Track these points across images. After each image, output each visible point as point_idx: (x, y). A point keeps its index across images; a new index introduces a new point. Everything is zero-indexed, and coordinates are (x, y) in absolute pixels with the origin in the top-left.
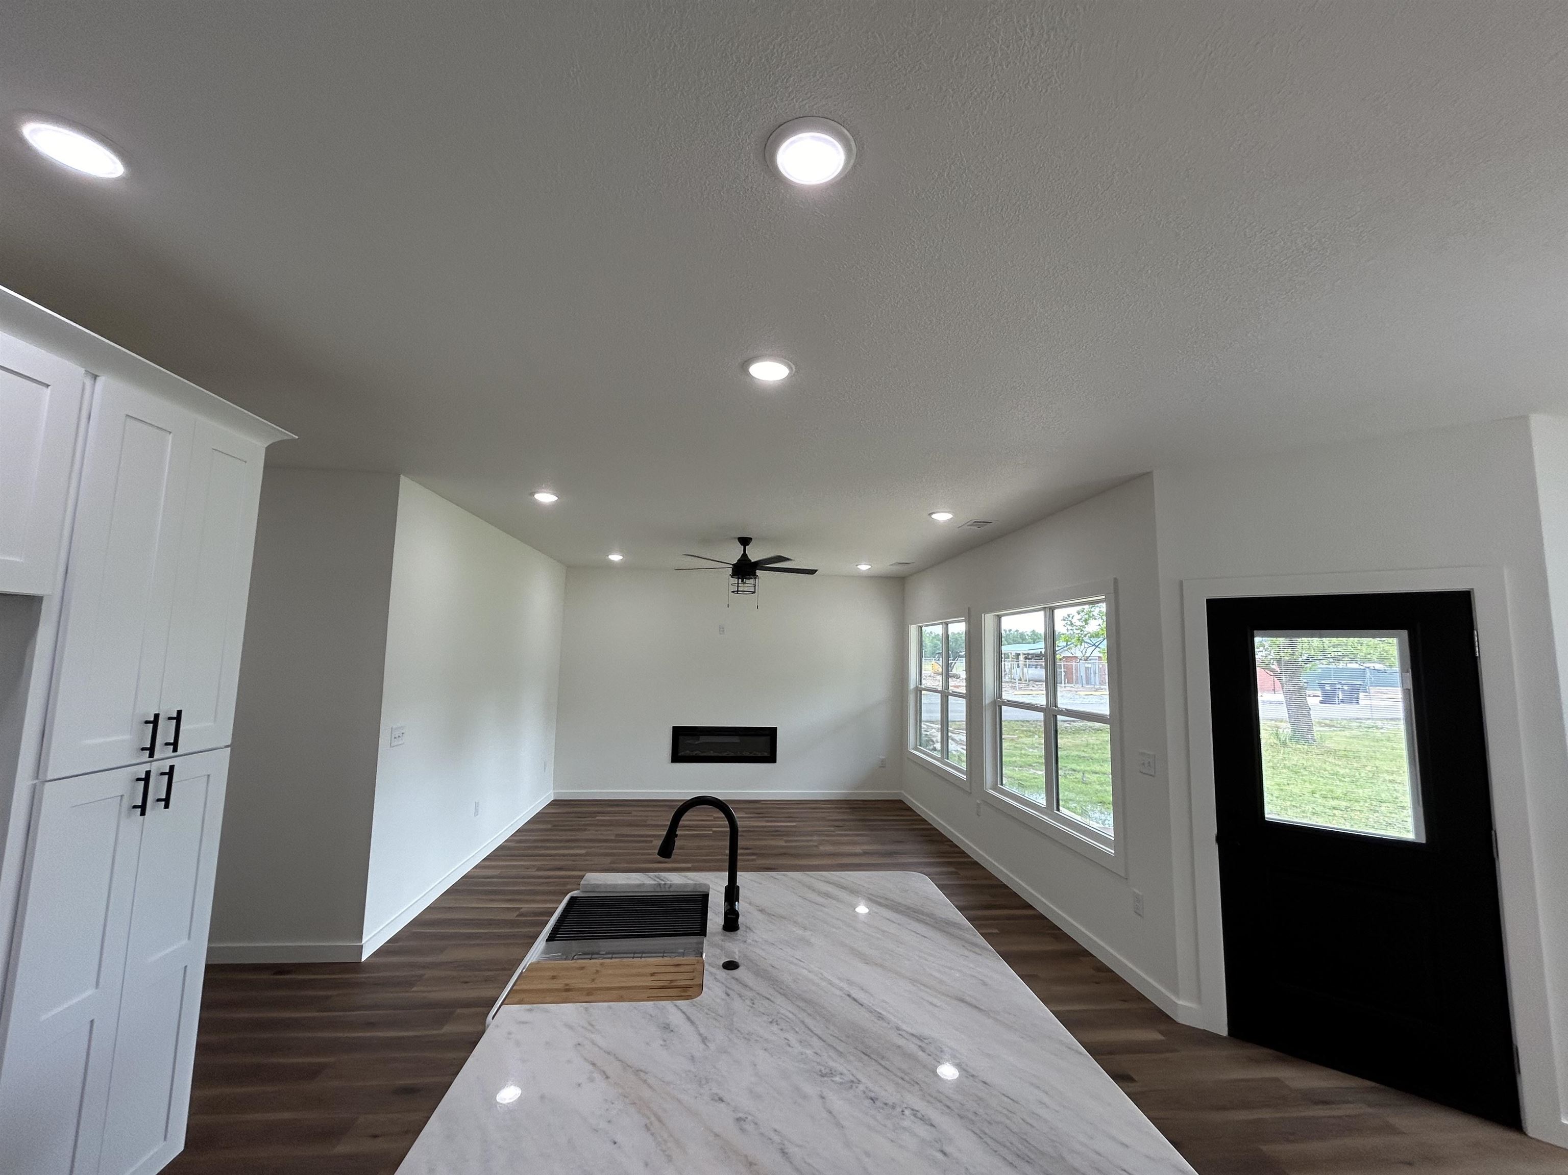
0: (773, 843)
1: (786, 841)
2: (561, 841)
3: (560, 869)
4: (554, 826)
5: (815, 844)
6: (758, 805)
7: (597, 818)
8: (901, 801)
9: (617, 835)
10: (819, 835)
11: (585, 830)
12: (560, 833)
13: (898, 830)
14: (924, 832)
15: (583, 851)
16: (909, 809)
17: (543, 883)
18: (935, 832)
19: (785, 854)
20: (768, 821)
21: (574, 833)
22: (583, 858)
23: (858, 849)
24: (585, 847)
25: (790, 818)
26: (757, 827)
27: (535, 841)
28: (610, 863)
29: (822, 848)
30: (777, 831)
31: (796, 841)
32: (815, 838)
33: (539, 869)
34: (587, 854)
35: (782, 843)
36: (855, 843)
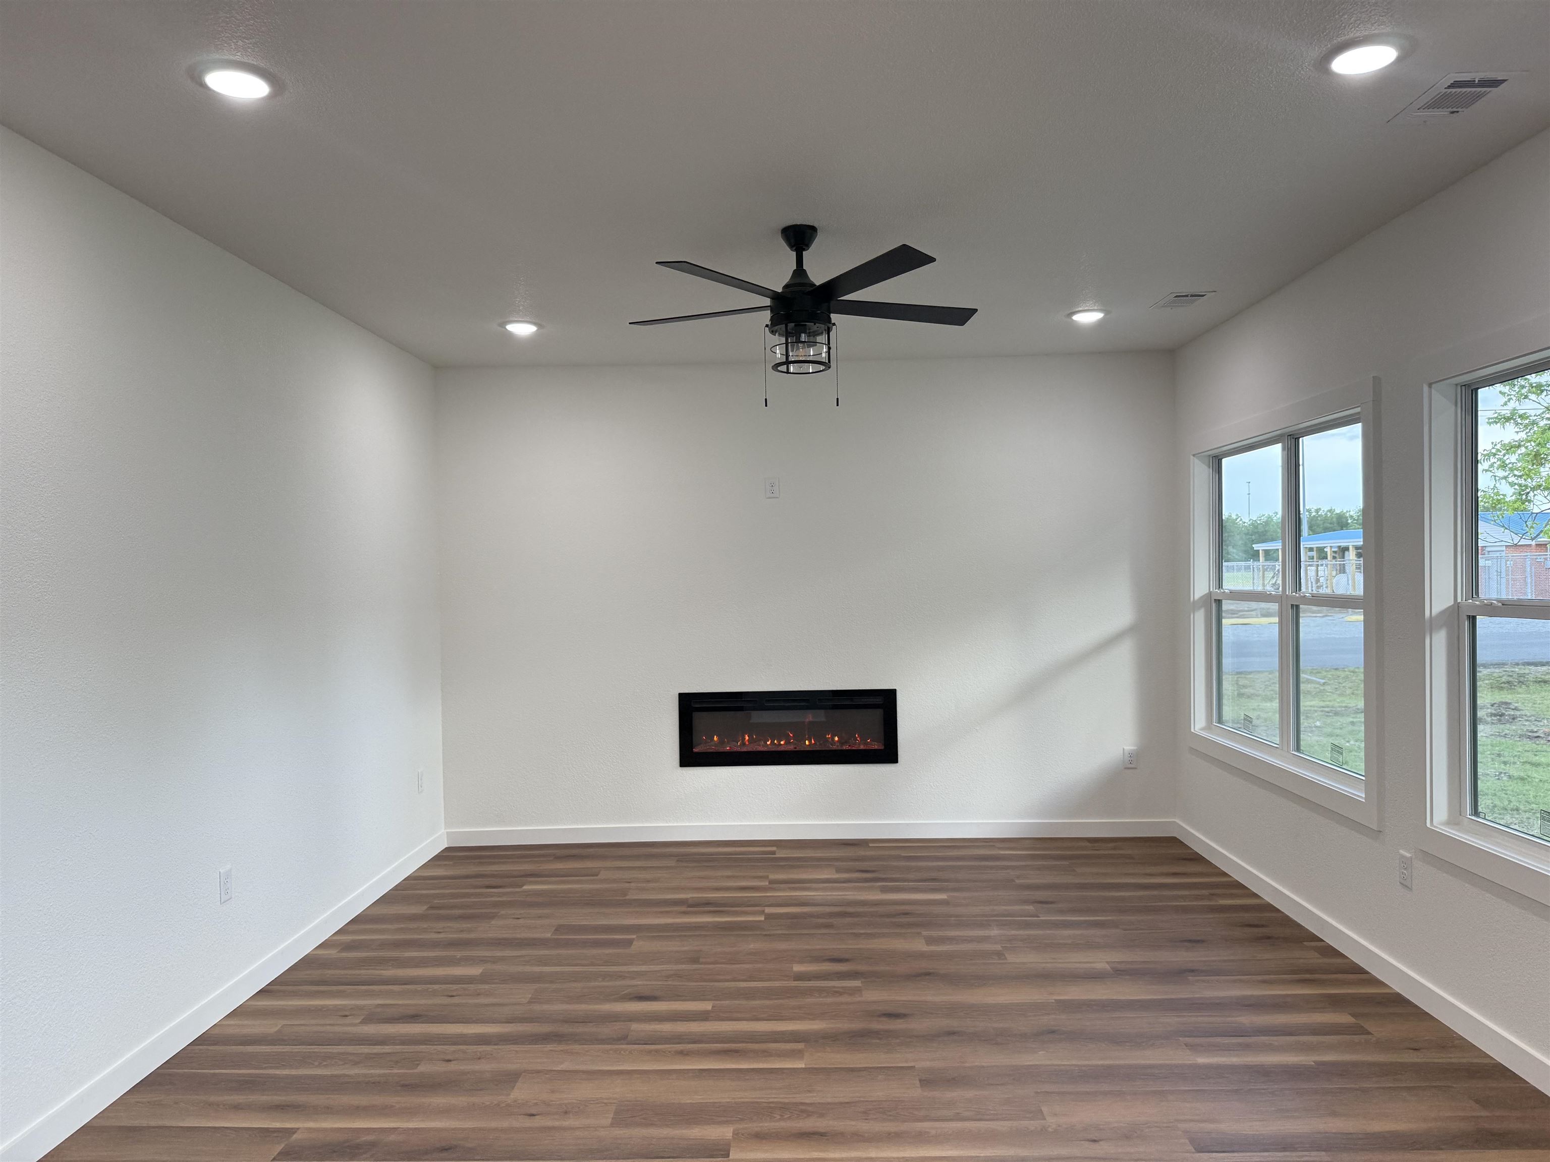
0: (899, 945)
1: (930, 941)
2: (435, 945)
3: (414, 1018)
4: (432, 908)
5: (998, 947)
6: (861, 852)
7: (525, 887)
8: (1174, 841)
9: (559, 929)
10: (1002, 925)
11: (493, 916)
12: (441, 925)
13: (1185, 910)
14: (1247, 915)
15: (475, 971)
16: (1197, 858)
17: (369, 1057)
18: (1274, 915)
19: (929, 974)
20: (884, 890)
21: (465, 925)
22: (472, 987)
23: (1101, 961)
24: (483, 960)
25: (934, 882)
26: (864, 903)
27: (383, 945)
28: (529, 1002)
29: (1011, 958)
30: (906, 914)
31: (951, 940)
32: (995, 932)
33: (370, 1019)
34: (484, 979)
35: (919, 945)
36: (1090, 946)
